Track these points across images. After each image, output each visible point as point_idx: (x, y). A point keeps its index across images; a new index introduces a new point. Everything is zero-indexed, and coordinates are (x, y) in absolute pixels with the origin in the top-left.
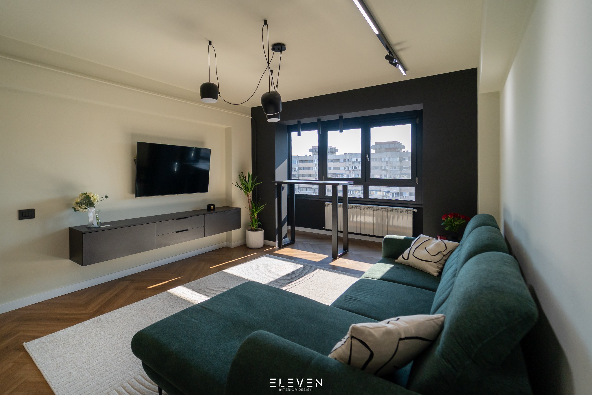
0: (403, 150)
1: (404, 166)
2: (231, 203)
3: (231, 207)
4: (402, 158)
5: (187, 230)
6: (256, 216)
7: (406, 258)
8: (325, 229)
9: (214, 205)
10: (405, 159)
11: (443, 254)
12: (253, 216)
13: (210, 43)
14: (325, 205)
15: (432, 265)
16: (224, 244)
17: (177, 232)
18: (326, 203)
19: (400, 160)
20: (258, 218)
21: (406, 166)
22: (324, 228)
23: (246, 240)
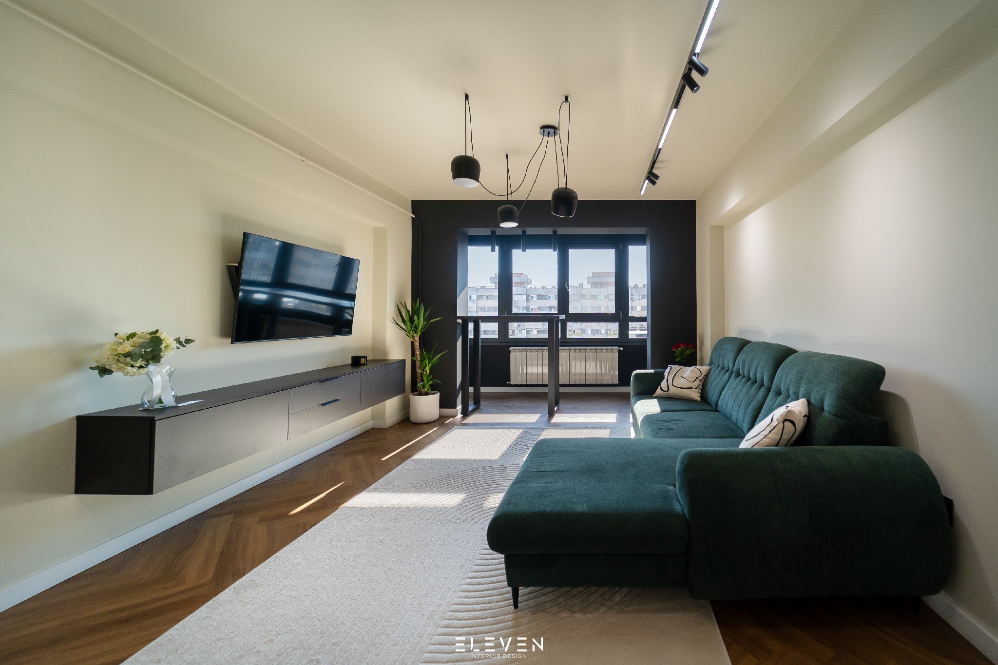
0: (529, 286)
1: (531, 307)
2: (385, 352)
3: (386, 360)
4: (529, 296)
5: (337, 400)
6: (428, 371)
7: (667, 389)
8: (510, 385)
9: (365, 357)
10: (532, 298)
11: (699, 379)
12: (424, 371)
13: (467, 97)
14: (509, 352)
15: (693, 391)
16: (369, 425)
17: (323, 405)
18: (512, 348)
19: (527, 301)
20: (430, 374)
21: (534, 307)
22: (507, 383)
23: (408, 412)
